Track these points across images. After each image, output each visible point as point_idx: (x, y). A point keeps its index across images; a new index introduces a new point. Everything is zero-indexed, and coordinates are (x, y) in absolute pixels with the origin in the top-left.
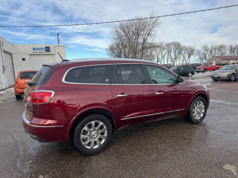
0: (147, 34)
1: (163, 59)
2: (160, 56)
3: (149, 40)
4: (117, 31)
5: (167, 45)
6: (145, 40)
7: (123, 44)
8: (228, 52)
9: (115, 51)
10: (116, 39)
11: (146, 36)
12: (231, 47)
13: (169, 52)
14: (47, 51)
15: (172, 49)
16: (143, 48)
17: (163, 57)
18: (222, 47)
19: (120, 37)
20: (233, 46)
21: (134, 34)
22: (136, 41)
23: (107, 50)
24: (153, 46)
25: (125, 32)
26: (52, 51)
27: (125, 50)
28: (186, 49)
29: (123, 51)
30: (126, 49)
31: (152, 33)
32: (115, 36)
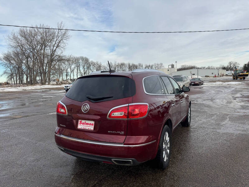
0: (56, 46)
3: (58, 52)
5: (75, 59)
8: (128, 70)
10: (16, 48)
12: (129, 65)
13: (78, 67)
15: (81, 64)
17: (72, 71)
18: (123, 64)
19: (21, 46)
20: (131, 65)
27: (27, 61)
28: (94, 64)
30: (30, 60)
31: (61, 45)
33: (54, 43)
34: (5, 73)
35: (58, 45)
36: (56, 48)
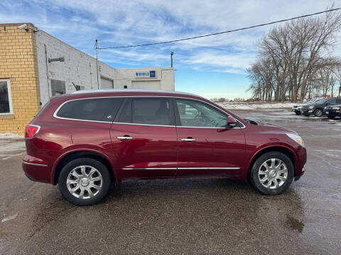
0: (319, 44)
3: (324, 53)
4: (266, 42)
6: (313, 54)
7: (275, 62)
9: (261, 72)
10: (264, 54)
11: (317, 48)
14: (151, 76)
19: (271, 51)
21: (294, 44)
22: (298, 56)
23: (249, 71)
25: (280, 44)
26: (158, 76)
27: (277, 72)
29: (275, 72)
30: (280, 69)
31: (329, 41)
33: (317, 40)
34: (252, 87)
35: (323, 41)
36: (319, 47)
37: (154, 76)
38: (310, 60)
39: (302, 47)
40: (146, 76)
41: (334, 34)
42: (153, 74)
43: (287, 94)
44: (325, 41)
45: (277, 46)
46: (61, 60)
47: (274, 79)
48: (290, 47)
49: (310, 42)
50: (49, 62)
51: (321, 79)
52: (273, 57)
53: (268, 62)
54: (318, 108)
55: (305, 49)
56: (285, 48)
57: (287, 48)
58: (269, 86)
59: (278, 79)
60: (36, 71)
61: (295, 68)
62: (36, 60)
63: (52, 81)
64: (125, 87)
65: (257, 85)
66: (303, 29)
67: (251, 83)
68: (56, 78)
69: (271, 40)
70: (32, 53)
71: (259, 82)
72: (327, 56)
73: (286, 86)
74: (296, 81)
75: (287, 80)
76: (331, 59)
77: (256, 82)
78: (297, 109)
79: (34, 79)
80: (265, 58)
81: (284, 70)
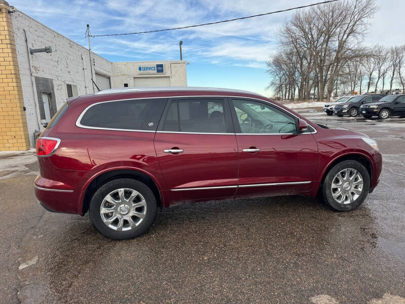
0: (347, 32)
1: (381, 80)
2: (375, 74)
3: (353, 43)
4: (288, 30)
5: (393, 52)
6: (342, 44)
7: (298, 53)
9: (284, 67)
10: (287, 44)
16: (337, 59)
17: (382, 75)
19: (295, 41)
21: (320, 33)
22: (324, 46)
23: (269, 65)
24: (361, 56)
25: (304, 31)
26: (167, 71)
27: (302, 65)
29: (299, 66)
30: (305, 62)
31: (359, 28)
32: (285, 40)
33: (345, 27)
34: (273, 84)
35: (352, 29)
36: (348, 36)
37: (162, 71)
38: (338, 52)
39: (329, 35)
40: (151, 72)
41: (365, 20)
42: (160, 68)
43: (312, 92)
44: (354, 28)
45: (301, 34)
46: (47, 50)
47: (297, 74)
48: (315, 36)
49: (338, 29)
50: (32, 53)
51: (349, 74)
52: (296, 47)
53: (291, 53)
54: (353, 107)
55: (332, 39)
56: (310, 37)
57: (312, 37)
58: (292, 83)
59: (302, 74)
60: (16, 65)
61: (321, 61)
62: (14, 51)
63: (37, 79)
64: (126, 85)
65: (278, 82)
66: (331, 14)
67: (271, 79)
68: (41, 75)
69: (294, 28)
70: (8, 42)
71: (280, 78)
72: (356, 47)
73: (311, 82)
74: (322, 77)
75: (312, 75)
76: (359, 51)
77: (277, 78)
78: (329, 108)
79: (14, 76)
80: (288, 49)
81: (309, 64)
